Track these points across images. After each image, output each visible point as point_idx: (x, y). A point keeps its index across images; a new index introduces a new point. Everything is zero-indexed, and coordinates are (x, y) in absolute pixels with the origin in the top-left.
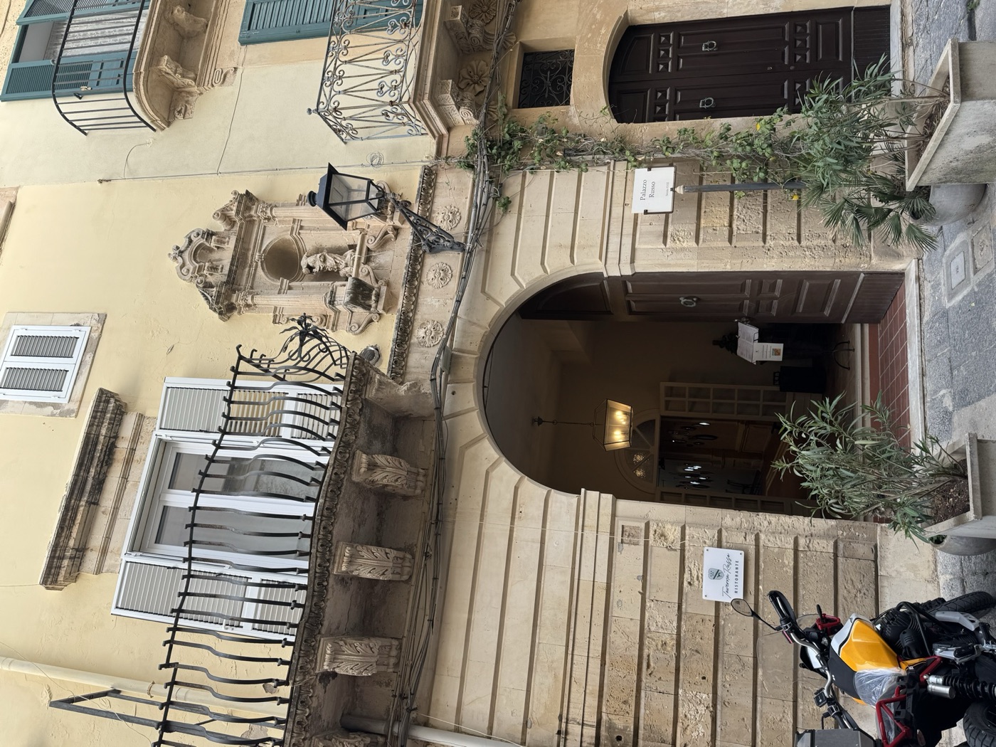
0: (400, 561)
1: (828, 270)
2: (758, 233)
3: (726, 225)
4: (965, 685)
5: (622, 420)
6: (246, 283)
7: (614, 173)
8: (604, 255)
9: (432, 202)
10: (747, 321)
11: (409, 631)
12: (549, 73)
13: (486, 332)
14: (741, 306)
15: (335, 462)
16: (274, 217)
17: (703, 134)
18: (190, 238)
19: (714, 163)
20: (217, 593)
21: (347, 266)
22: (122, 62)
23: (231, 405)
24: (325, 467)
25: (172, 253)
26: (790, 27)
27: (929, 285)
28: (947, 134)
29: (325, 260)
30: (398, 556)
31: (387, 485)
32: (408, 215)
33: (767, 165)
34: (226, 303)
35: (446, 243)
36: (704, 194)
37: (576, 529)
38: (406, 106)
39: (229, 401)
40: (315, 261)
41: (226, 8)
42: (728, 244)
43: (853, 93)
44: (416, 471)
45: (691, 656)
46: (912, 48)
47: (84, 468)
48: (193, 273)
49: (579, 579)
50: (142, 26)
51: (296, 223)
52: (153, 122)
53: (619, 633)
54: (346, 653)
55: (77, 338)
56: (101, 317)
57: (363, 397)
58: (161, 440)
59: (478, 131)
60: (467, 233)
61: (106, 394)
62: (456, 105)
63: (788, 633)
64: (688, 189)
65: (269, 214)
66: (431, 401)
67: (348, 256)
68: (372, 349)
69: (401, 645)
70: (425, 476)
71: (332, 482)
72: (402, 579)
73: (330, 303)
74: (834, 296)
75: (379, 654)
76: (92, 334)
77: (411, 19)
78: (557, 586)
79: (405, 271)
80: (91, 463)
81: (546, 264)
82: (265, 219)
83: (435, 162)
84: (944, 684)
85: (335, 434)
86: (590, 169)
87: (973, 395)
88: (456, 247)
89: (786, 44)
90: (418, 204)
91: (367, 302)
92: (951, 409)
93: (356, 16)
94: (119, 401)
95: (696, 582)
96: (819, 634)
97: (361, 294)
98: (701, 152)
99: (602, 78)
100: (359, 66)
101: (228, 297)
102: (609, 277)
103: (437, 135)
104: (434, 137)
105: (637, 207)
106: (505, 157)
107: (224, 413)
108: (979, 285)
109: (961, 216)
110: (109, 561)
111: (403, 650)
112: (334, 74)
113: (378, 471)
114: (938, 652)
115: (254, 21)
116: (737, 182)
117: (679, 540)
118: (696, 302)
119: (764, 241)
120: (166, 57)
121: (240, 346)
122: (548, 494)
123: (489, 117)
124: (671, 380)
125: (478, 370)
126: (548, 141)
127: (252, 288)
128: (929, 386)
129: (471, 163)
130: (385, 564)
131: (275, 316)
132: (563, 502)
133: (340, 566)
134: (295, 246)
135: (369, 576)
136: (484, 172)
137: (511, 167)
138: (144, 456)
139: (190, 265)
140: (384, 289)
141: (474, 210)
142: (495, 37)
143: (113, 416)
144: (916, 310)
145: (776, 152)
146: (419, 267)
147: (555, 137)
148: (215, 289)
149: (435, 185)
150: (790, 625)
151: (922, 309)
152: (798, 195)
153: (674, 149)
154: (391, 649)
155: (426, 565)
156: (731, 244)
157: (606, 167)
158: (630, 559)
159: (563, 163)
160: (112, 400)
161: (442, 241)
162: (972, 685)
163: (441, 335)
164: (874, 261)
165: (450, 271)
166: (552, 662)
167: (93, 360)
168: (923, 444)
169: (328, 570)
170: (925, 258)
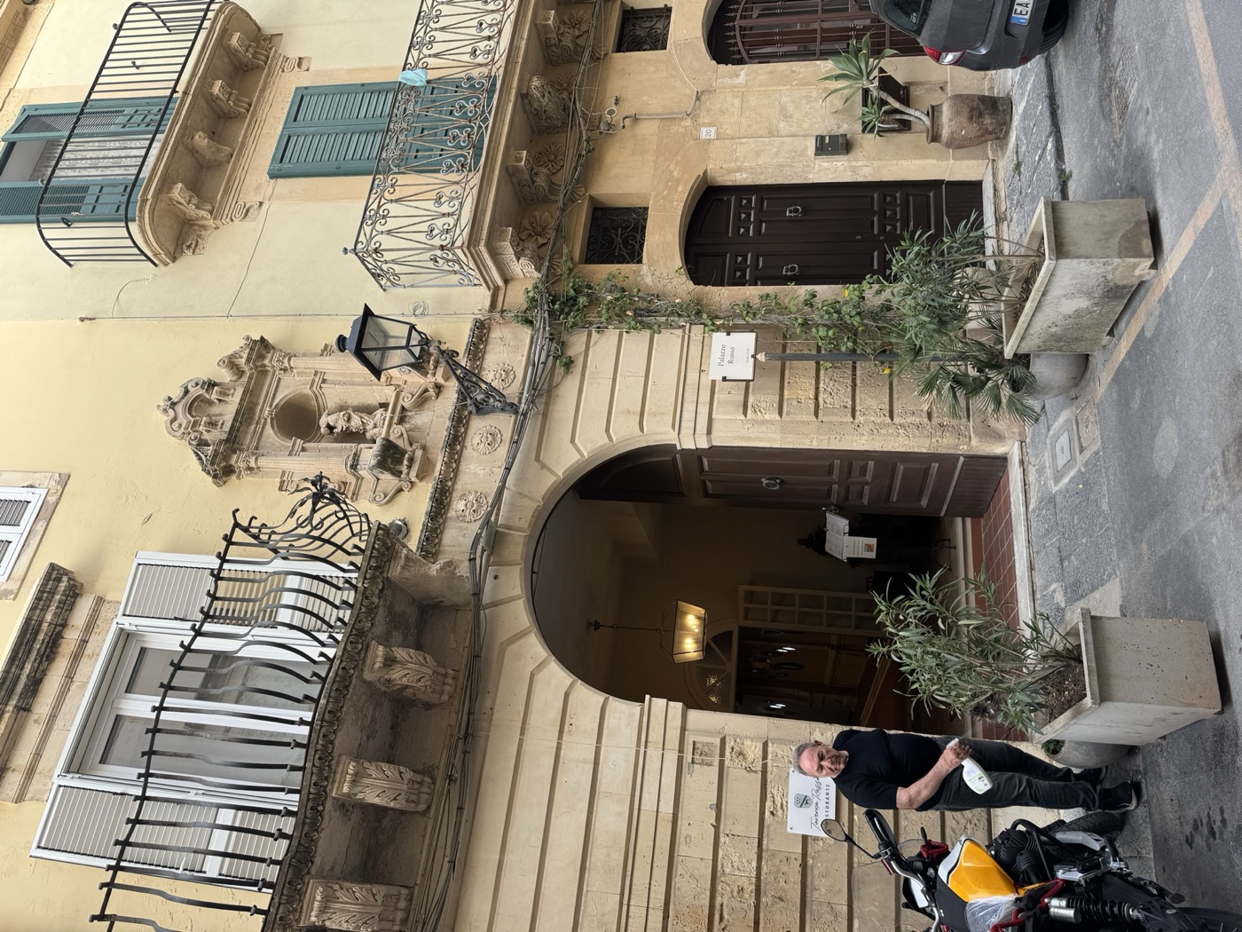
0: (416, 786)
1: (924, 451)
2: (846, 407)
3: (812, 397)
4: (1091, 907)
5: (694, 627)
6: (251, 442)
7: (689, 336)
8: (677, 424)
9: (483, 358)
10: (836, 510)
11: (423, 876)
12: (620, 230)
13: (538, 506)
14: (830, 490)
15: (343, 654)
16: (291, 368)
17: (787, 301)
18: (186, 388)
19: (798, 330)
20: (178, 821)
21: (375, 426)
22: (126, 187)
23: (219, 582)
24: (331, 661)
25: (162, 404)
26: (879, 196)
27: (1034, 469)
28: (1044, 294)
29: (349, 419)
30: (414, 779)
31: (407, 687)
32: (454, 367)
33: (855, 335)
34: (223, 464)
35: (496, 403)
36: (788, 363)
37: (638, 745)
38: (459, 252)
39: (217, 576)
40: (337, 420)
41: (257, 138)
42: (814, 418)
43: (945, 247)
44: (444, 672)
45: (773, 905)
46: (1006, 223)
47: (17, 663)
48: (186, 428)
49: (639, 810)
50: (154, 152)
51: (318, 376)
52: (155, 255)
53: (687, 877)
54: (341, 900)
55: (28, 502)
56: (63, 477)
57: (385, 575)
58: (122, 630)
59: (540, 285)
60: (522, 394)
61: (58, 570)
62: (516, 255)
63: (888, 861)
64: (770, 357)
65: (286, 364)
66: (468, 586)
67: (378, 416)
68: (400, 523)
69: (411, 895)
70: (455, 678)
71: (338, 679)
72: (418, 809)
73: (352, 467)
74: (932, 484)
75: (383, 905)
76: (49, 498)
77: (469, 161)
78: (611, 819)
79: (445, 433)
80: (27, 658)
81: (611, 431)
82: (281, 369)
83: (487, 315)
84: (1068, 906)
85: (346, 620)
86: (663, 331)
87: (1086, 586)
88: (508, 408)
89: (875, 213)
90: (465, 359)
91: (397, 467)
92: (1063, 605)
93: (406, 153)
94: (74, 580)
95: (780, 812)
96: (923, 862)
97: (391, 457)
98: (785, 319)
99: (677, 238)
100: (407, 206)
101: (226, 457)
102: (682, 450)
103: (492, 286)
104: (489, 288)
105: (715, 373)
106: (568, 314)
107: (209, 591)
108: (1086, 465)
109: (1064, 391)
110: (35, 786)
111: (413, 902)
112: (377, 212)
113: (398, 667)
114: (1061, 874)
115: (288, 154)
116: (823, 352)
117: (761, 760)
118: (780, 484)
119: (854, 417)
120: (180, 185)
121: (238, 510)
122: (606, 700)
123: (552, 271)
124: (751, 583)
125: (527, 550)
126: (617, 299)
127: (257, 448)
128: (1039, 582)
129: (530, 318)
130: (398, 786)
131: (282, 482)
132: (623, 712)
133: (340, 787)
134: (314, 403)
135: (377, 801)
136: (544, 328)
137: (575, 325)
138: (98, 649)
139: (184, 419)
140: (419, 453)
141: (530, 368)
142: (562, 188)
143: (64, 598)
144: (1021, 497)
145: (866, 321)
146: (463, 430)
147: (625, 296)
148: (211, 448)
149: (487, 340)
150: (890, 850)
151: (1028, 496)
152: (890, 367)
153: (755, 314)
154: (398, 900)
155: (449, 791)
156: (817, 418)
157: (681, 330)
158: (701, 783)
159: (633, 323)
160: (65, 579)
161: (492, 400)
162: (1099, 906)
163: (485, 508)
164: (975, 442)
165: (499, 436)
166: (603, 915)
167: (46, 529)
168: (1033, 622)
169: (326, 792)
170: (1028, 440)
